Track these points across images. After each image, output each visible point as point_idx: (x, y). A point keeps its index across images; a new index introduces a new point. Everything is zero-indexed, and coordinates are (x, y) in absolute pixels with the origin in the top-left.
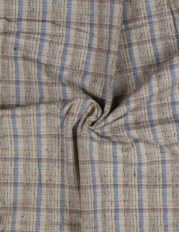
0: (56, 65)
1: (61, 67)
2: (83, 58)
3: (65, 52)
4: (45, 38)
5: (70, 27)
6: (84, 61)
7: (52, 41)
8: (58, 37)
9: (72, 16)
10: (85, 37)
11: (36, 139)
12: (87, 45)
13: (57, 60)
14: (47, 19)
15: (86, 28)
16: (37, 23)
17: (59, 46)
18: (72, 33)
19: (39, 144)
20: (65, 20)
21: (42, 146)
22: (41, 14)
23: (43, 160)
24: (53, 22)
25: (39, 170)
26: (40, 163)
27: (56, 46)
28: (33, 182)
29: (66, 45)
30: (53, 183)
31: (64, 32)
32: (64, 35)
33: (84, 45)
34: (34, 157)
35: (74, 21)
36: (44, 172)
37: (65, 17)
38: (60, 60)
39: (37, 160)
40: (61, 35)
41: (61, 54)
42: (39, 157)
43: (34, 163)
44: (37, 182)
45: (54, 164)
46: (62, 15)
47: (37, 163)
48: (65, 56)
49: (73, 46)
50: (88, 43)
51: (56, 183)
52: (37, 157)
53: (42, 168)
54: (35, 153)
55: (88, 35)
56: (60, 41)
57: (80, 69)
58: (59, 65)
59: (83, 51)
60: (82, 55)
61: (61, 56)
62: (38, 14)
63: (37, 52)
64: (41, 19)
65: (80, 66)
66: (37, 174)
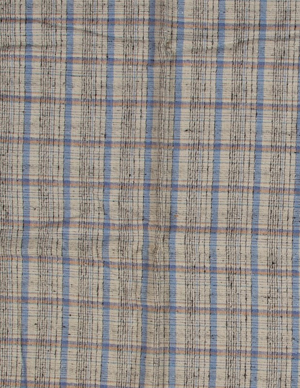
0: (57, 96)
1: (66, 99)
2: (101, 79)
3: (69, 74)
4: (33, 54)
5: (72, 29)
6: (104, 84)
7: (45, 57)
8: (53, 49)
9: (75, 8)
10: (99, 43)
11: (20, 305)
12: (105, 57)
13: (58, 88)
14: (34, 17)
15: (100, 27)
16: (18, 25)
17: (58, 65)
18: (78, 38)
19: (24, 314)
20: (65, 17)
21: (29, 318)
22: (23, 8)
23: (29, 343)
24: (44, 22)
25: (24, 358)
26: (24, 347)
27: (53, 64)
28: (13, 378)
29: (70, 60)
30: (47, 380)
31: (64, 38)
32: (64, 43)
33: (99, 57)
34: (15, 337)
35: (79, 16)
36: (31, 363)
37: (64, 12)
38: (63, 88)
39: (20, 342)
40: (59, 43)
41: (63, 77)
42: (24, 337)
43: (15, 347)
44: (19, 378)
45: (48, 348)
46: (59, 8)
47: (20, 347)
48: (71, 80)
49: (81, 61)
50: (105, 52)
51: (52, 380)
52: (19, 337)
53: (28, 355)
54: (16, 330)
55: (105, 39)
56: (58, 55)
57: (98, 98)
58: (63, 96)
59: (99, 67)
60: (98, 74)
61: (64, 81)
62: (17, 8)
63: (23, 80)
64: (23, 17)
65: (98, 93)
66: (20, 366)
